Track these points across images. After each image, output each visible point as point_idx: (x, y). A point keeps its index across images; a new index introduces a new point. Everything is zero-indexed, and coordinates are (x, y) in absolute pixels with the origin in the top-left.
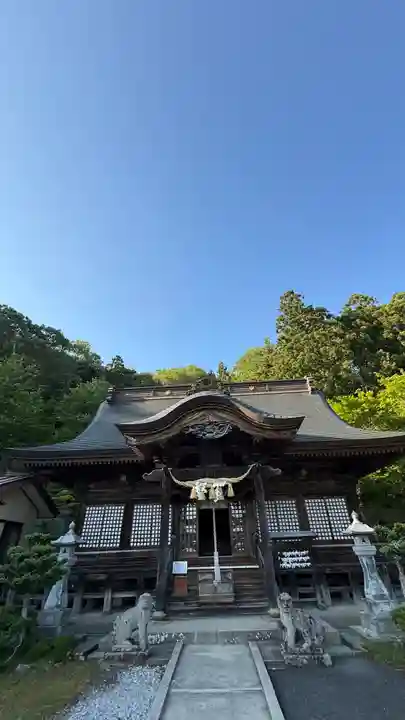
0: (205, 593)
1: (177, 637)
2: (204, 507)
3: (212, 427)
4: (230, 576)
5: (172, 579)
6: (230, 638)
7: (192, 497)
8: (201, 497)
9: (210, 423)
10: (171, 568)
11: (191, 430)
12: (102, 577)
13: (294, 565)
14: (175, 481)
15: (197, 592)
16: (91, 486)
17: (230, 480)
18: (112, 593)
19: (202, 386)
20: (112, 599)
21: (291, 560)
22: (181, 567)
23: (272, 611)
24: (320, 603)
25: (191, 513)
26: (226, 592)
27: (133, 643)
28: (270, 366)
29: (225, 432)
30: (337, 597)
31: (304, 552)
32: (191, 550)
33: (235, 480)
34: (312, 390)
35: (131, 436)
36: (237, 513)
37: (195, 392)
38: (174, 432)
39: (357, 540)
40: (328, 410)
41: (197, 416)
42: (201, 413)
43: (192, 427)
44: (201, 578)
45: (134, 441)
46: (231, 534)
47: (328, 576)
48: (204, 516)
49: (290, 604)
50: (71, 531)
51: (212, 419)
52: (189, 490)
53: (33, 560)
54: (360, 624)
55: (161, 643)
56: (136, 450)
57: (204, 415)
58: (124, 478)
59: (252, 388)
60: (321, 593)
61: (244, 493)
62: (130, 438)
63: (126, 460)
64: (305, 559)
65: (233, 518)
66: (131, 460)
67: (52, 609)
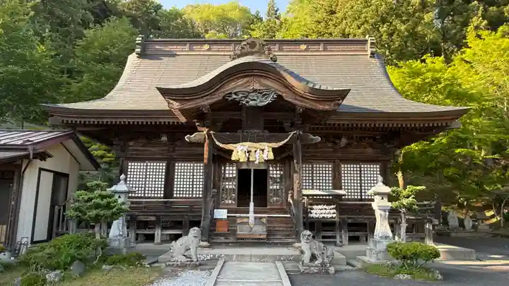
0: (242, 231)
1: (219, 257)
2: (244, 167)
3: (255, 94)
4: (264, 220)
5: (214, 222)
6: (262, 258)
7: (233, 158)
8: (243, 159)
9: (255, 91)
10: (212, 214)
11: (234, 96)
12: (153, 218)
13: (321, 216)
14: (217, 143)
15: (236, 231)
16: (131, 144)
17: (270, 145)
18: (162, 231)
19: (247, 49)
20: (162, 235)
21: (319, 212)
22: (221, 214)
23: (297, 245)
24: (338, 242)
25: (231, 171)
26: (260, 231)
27: (187, 258)
28: (333, 13)
29: (269, 100)
30: (353, 240)
31: (332, 207)
32: (230, 202)
33: (276, 145)
34: (372, 54)
35: (174, 100)
36: (275, 173)
37: (239, 56)
38: (217, 97)
39: (377, 198)
40: (384, 78)
41: (240, 82)
42: (245, 80)
43: (235, 94)
44: (239, 221)
45: (176, 105)
46: (268, 191)
47: (350, 225)
48: (243, 175)
49: (310, 238)
50: (122, 181)
51: (257, 86)
52: (230, 152)
53: (98, 201)
54: (365, 255)
55: (207, 260)
56: (178, 113)
57: (248, 82)
58: (164, 139)
59: (303, 47)
60: (341, 237)
61: (282, 157)
62: (171, 101)
63: (167, 121)
64: (332, 211)
65: (271, 178)
66: (171, 121)
67: (117, 236)
